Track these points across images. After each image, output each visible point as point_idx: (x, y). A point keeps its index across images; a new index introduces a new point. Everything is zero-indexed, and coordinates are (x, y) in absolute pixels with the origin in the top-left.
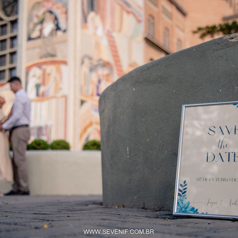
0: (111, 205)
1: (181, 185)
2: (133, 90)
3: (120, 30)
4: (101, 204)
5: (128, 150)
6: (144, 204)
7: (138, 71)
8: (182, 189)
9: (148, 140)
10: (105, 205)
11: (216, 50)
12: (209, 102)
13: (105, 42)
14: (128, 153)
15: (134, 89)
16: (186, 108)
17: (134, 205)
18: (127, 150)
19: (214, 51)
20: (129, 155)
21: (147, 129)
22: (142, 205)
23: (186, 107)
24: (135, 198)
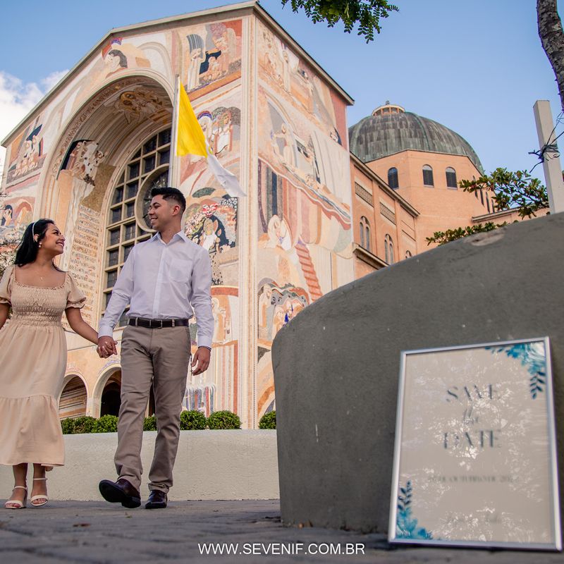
0: (292, 522)
1: (403, 491)
2: (322, 328)
3: (317, 242)
4: (278, 519)
5: (317, 430)
6: (345, 522)
7: (330, 298)
8: (403, 496)
9: (348, 413)
10: (283, 522)
11: (453, 260)
12: (446, 346)
13: (294, 259)
14: (317, 435)
15: (324, 328)
16: (409, 357)
17: (328, 523)
18: (315, 429)
19: (450, 262)
20: (318, 437)
21: (346, 394)
22: (340, 523)
23: (407, 355)
24: (330, 510)
